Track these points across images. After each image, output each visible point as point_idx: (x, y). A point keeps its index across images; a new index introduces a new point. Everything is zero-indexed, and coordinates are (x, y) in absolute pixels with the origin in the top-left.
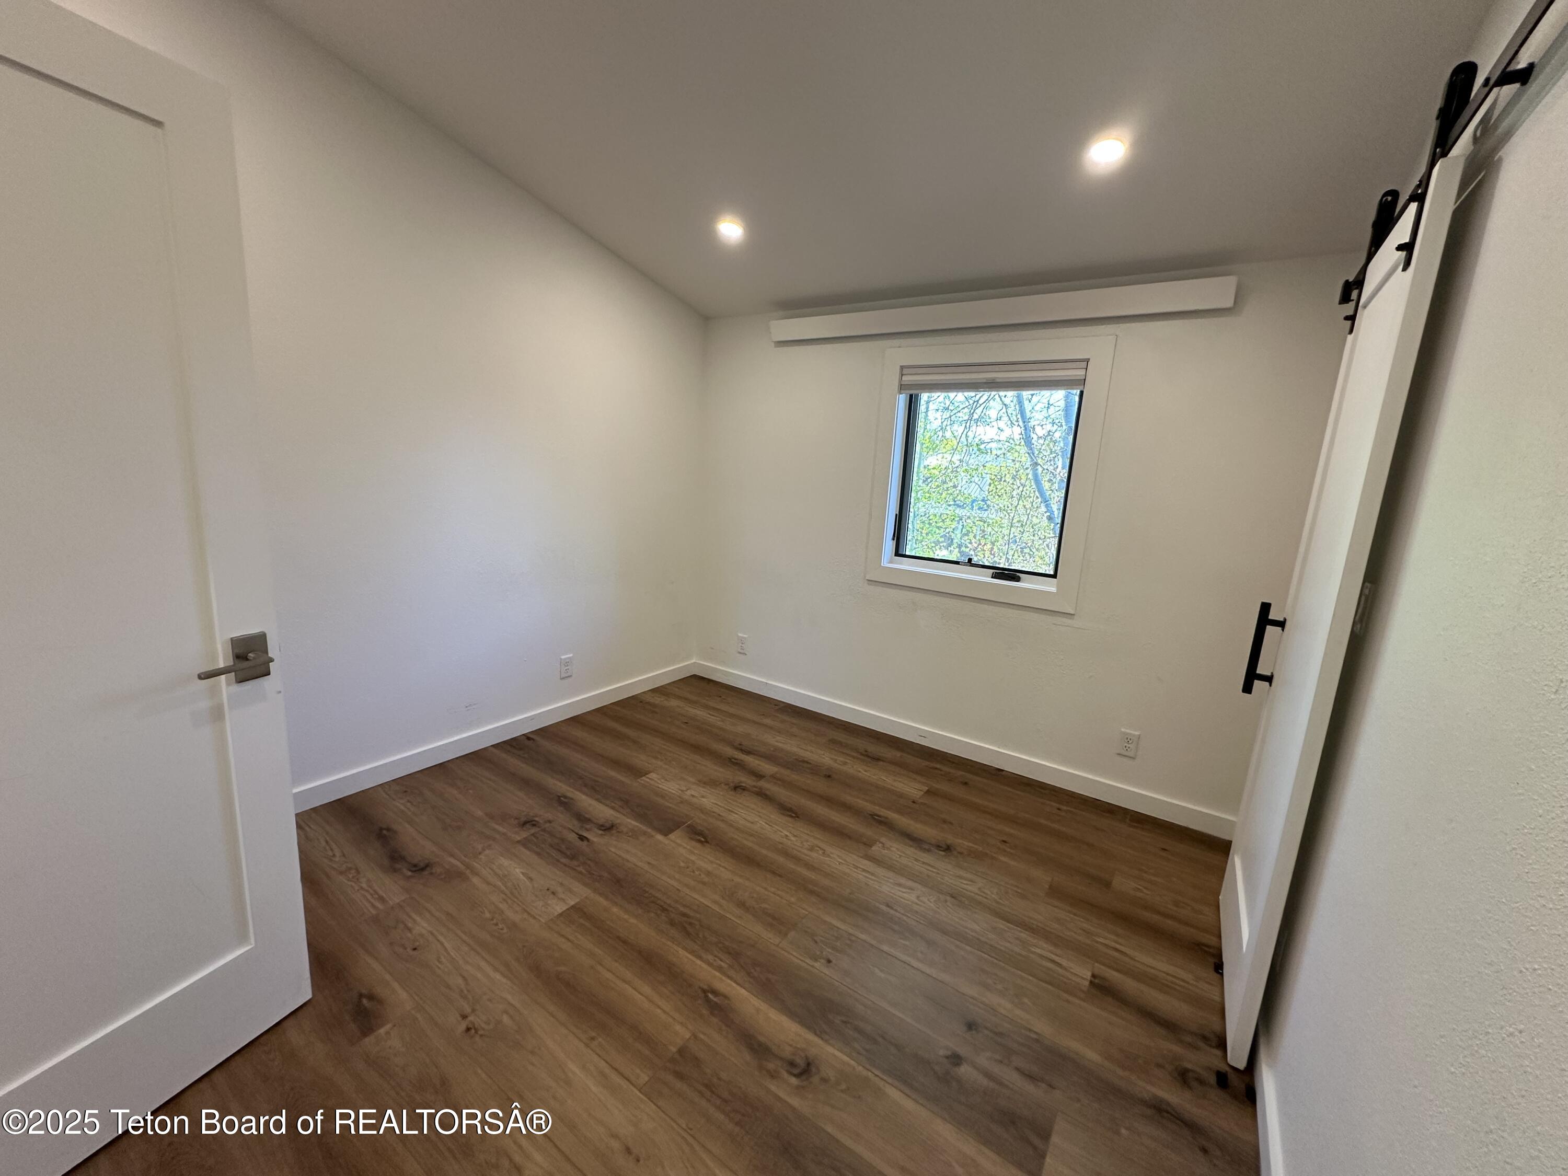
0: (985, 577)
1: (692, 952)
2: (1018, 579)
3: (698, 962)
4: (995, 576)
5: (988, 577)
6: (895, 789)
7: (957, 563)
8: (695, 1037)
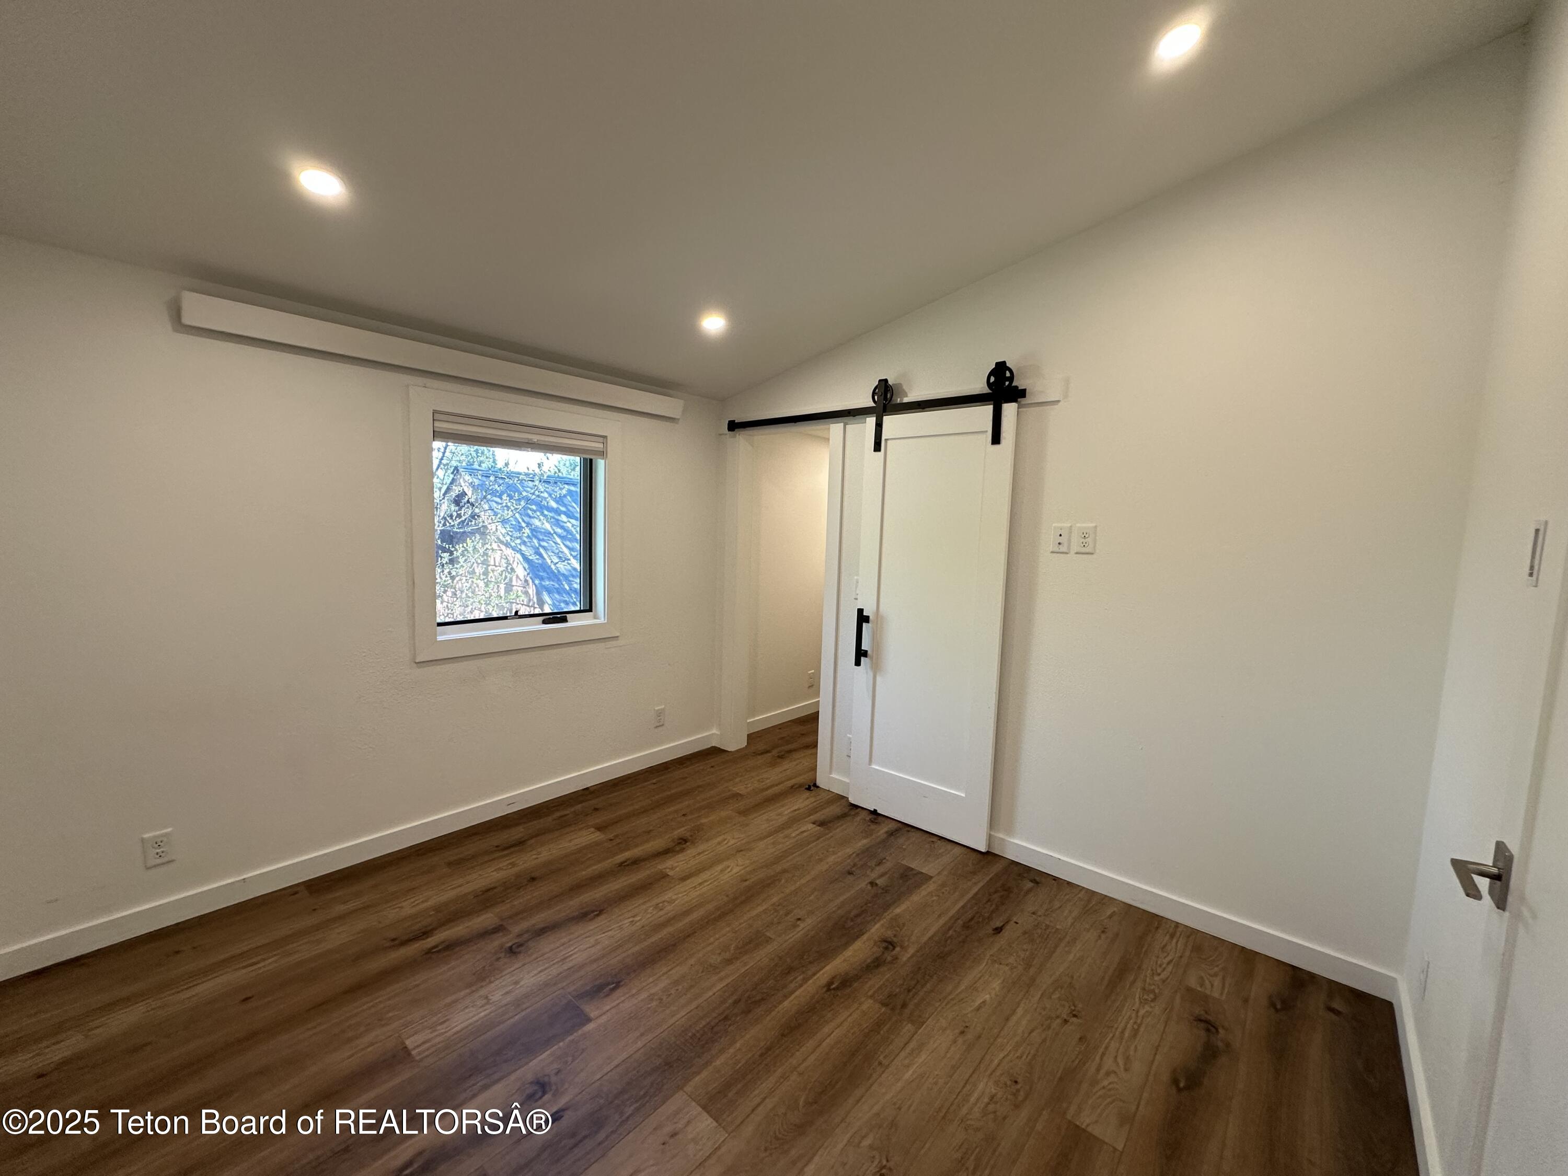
0: (536, 626)
1: (786, 997)
2: (564, 620)
3: (797, 993)
4: (544, 622)
5: (539, 624)
6: (581, 846)
7: (505, 618)
8: (872, 997)
